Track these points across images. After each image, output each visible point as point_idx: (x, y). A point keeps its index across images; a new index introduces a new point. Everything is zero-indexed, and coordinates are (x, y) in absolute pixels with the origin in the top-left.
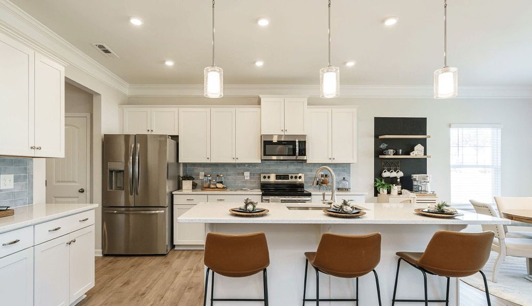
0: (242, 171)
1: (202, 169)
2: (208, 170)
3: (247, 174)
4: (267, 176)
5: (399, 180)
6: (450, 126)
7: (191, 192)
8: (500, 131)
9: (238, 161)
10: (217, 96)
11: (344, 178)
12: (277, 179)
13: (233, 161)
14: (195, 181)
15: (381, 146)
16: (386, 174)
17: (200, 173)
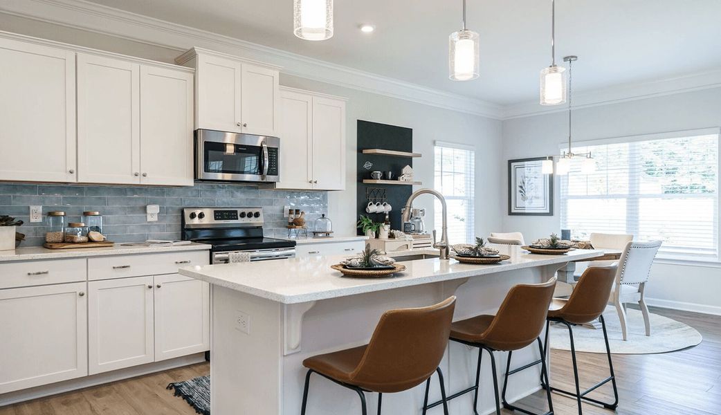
0: (142, 204)
1: (35, 197)
2: (55, 200)
3: (153, 210)
4: (198, 212)
5: (387, 217)
6: (434, 143)
7: (12, 255)
8: (473, 154)
9: (145, 182)
10: (320, 37)
11: (323, 215)
12: (216, 219)
13: (136, 181)
14: (23, 229)
15: (365, 166)
16: (373, 208)
17: (32, 208)
